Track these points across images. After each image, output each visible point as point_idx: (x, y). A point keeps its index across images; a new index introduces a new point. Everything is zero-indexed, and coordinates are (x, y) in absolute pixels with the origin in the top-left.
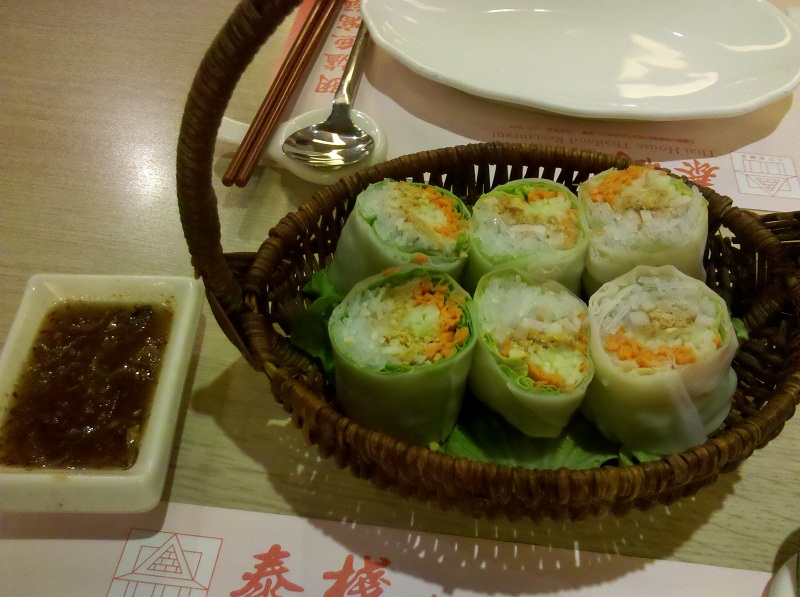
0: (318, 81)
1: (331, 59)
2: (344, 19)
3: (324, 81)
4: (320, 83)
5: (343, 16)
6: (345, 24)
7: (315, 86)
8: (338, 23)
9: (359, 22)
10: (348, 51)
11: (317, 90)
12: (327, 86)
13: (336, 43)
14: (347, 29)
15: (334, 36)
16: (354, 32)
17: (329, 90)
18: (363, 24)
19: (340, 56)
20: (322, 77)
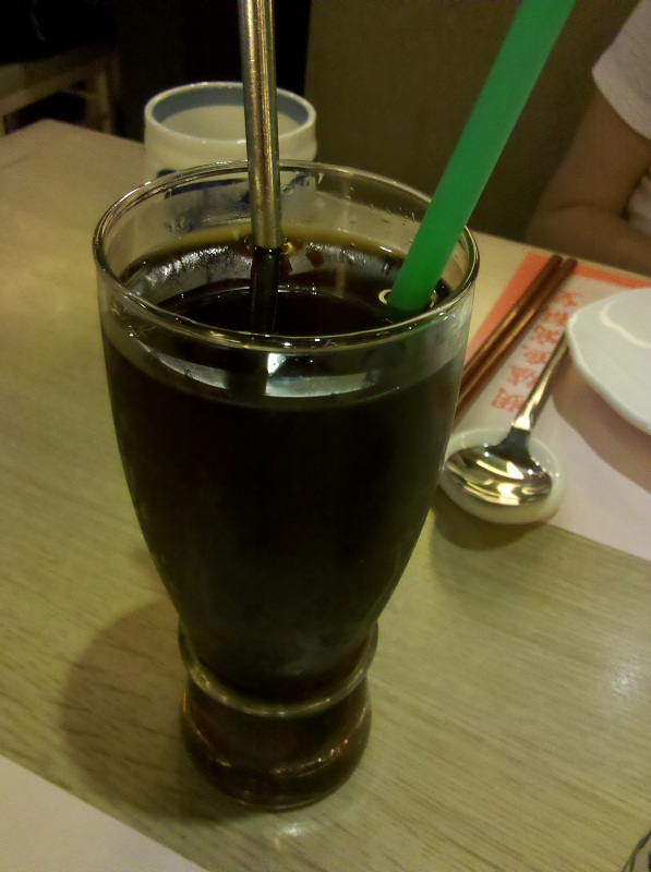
0: (497, 392)
1: (517, 373)
2: (540, 330)
3: (503, 395)
4: (499, 396)
5: (539, 327)
6: (539, 336)
7: (492, 399)
8: (531, 333)
9: (557, 337)
10: (539, 368)
11: (494, 404)
12: (506, 401)
13: (526, 355)
14: (541, 343)
15: (525, 347)
16: (549, 347)
17: (508, 406)
18: (563, 339)
19: (526, 370)
20: (502, 390)
